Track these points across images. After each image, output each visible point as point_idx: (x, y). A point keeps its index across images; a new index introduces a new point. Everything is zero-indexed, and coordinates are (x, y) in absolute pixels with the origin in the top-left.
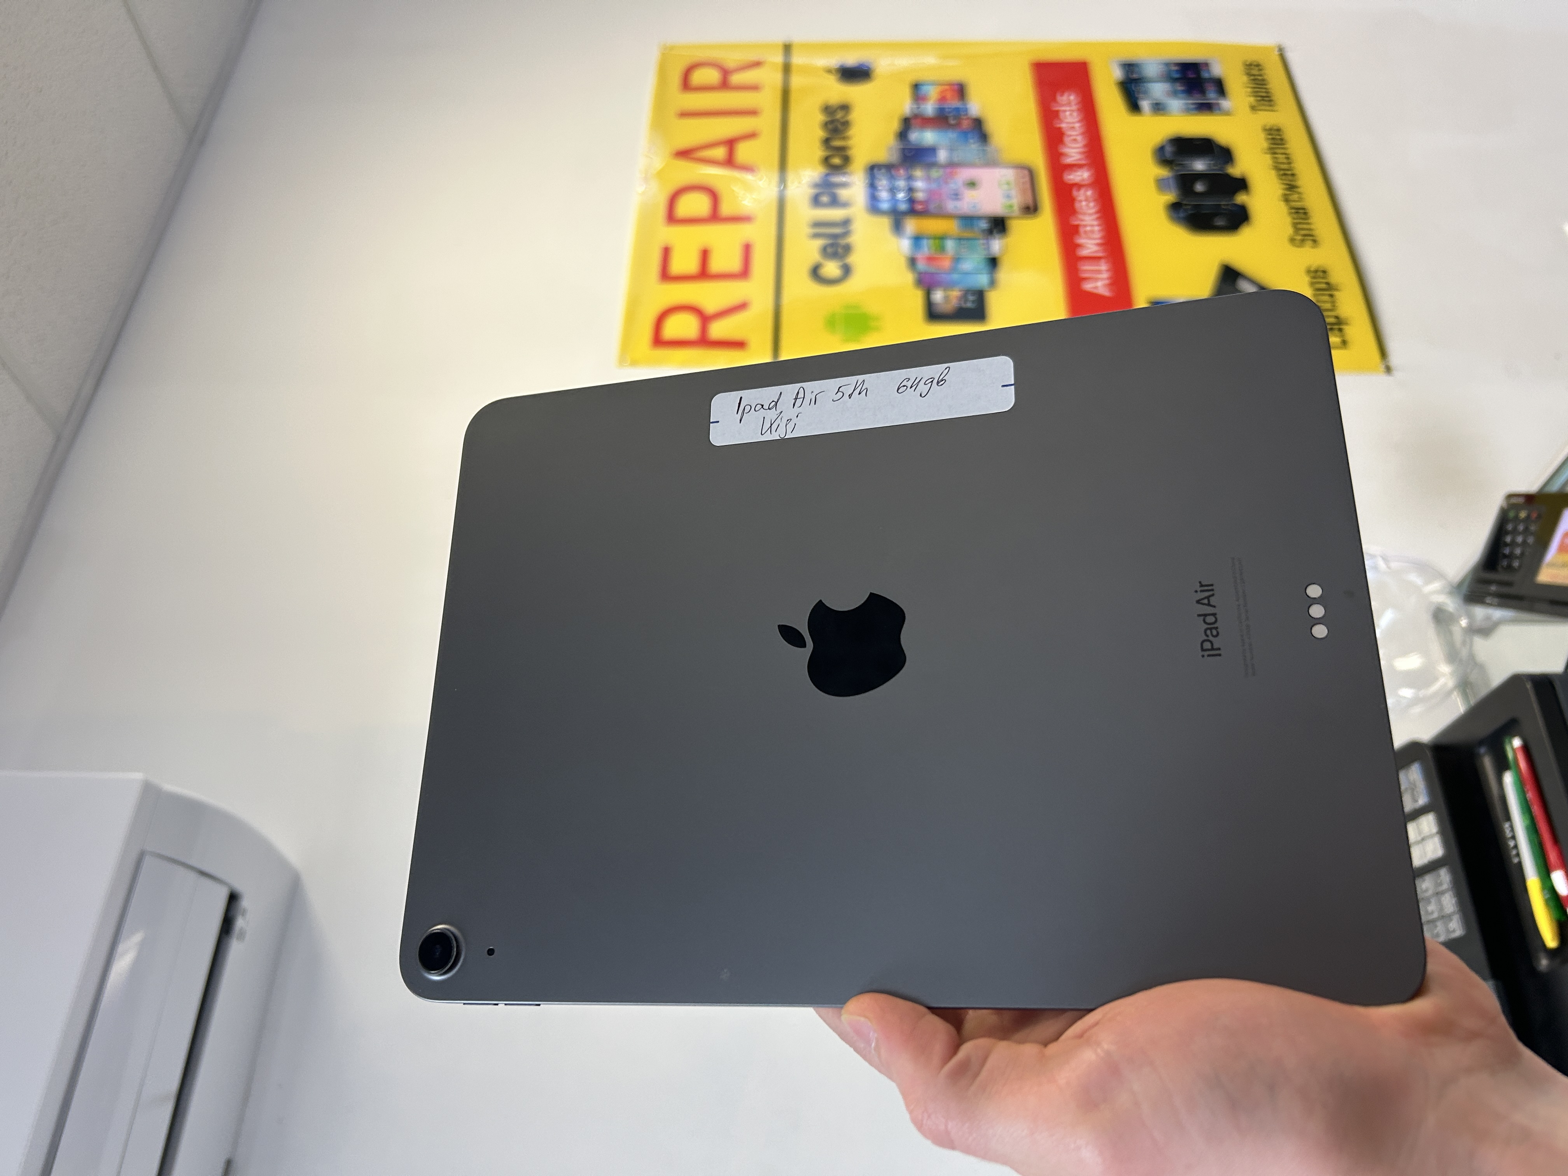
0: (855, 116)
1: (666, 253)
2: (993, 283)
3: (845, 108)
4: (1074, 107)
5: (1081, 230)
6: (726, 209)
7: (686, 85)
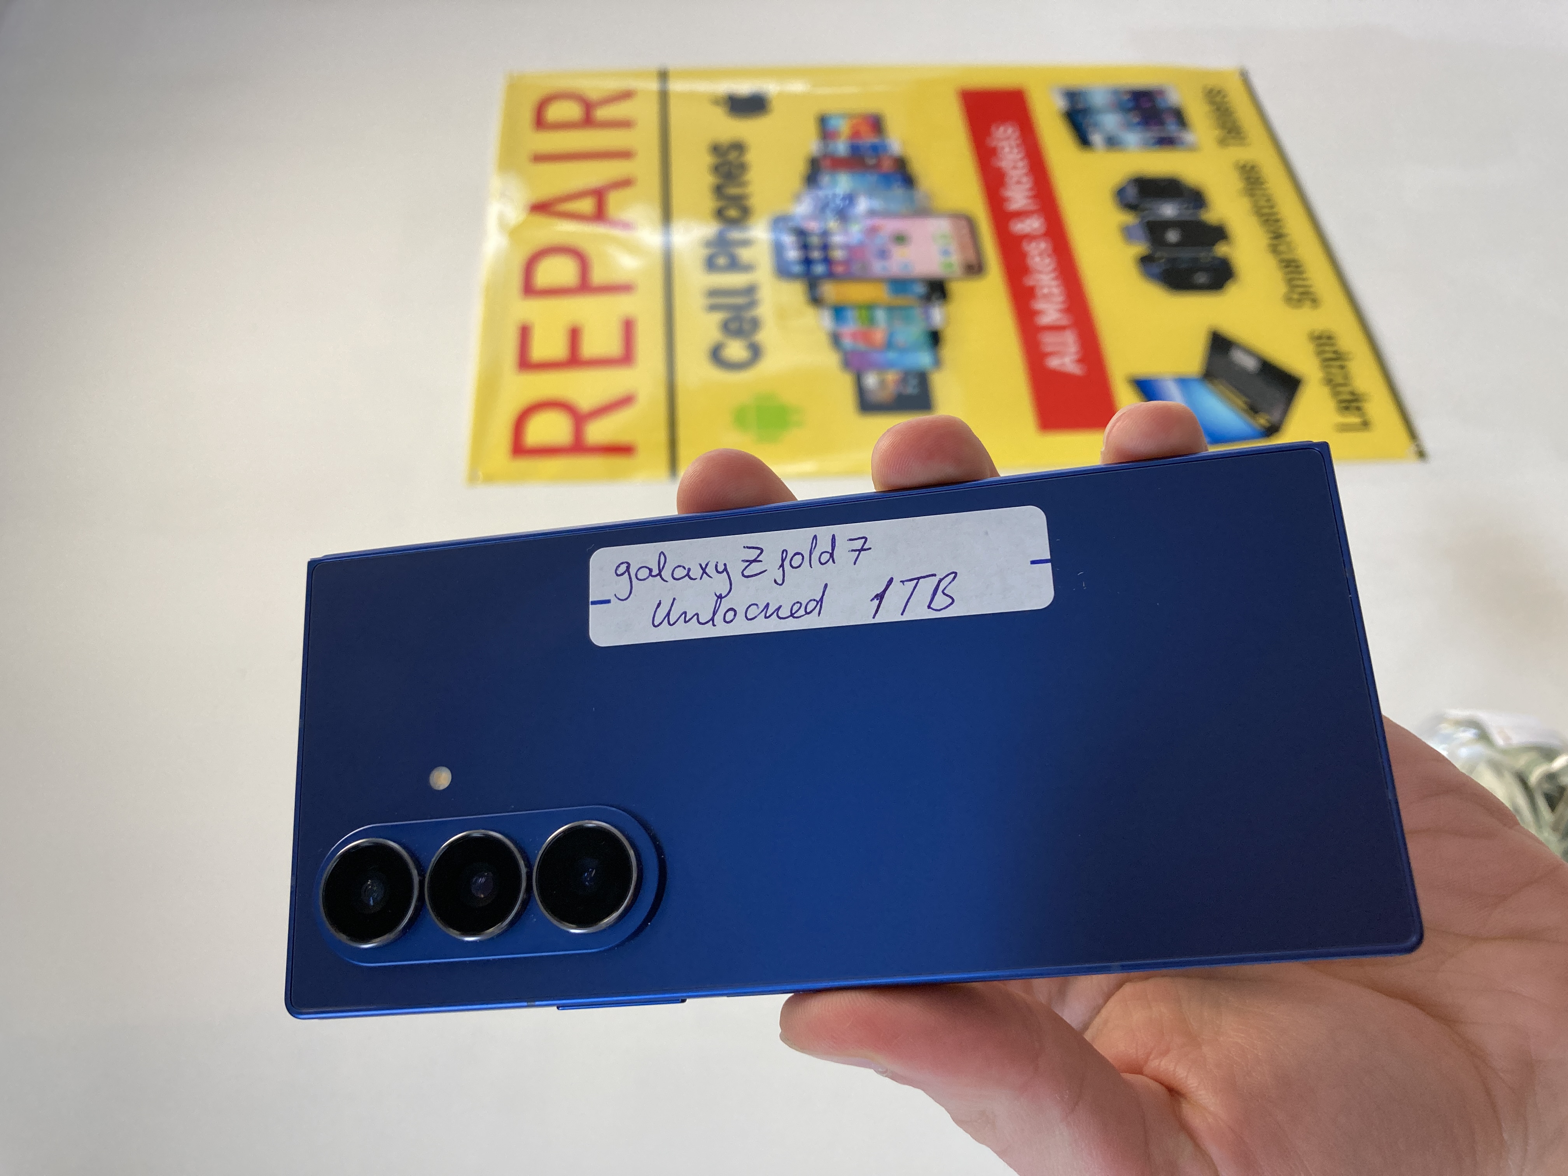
0: (751, 157)
1: (525, 333)
2: (938, 363)
3: (739, 147)
4: (1013, 143)
5: (1039, 292)
6: (598, 276)
7: (540, 122)
